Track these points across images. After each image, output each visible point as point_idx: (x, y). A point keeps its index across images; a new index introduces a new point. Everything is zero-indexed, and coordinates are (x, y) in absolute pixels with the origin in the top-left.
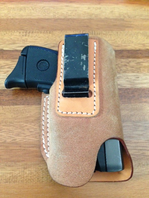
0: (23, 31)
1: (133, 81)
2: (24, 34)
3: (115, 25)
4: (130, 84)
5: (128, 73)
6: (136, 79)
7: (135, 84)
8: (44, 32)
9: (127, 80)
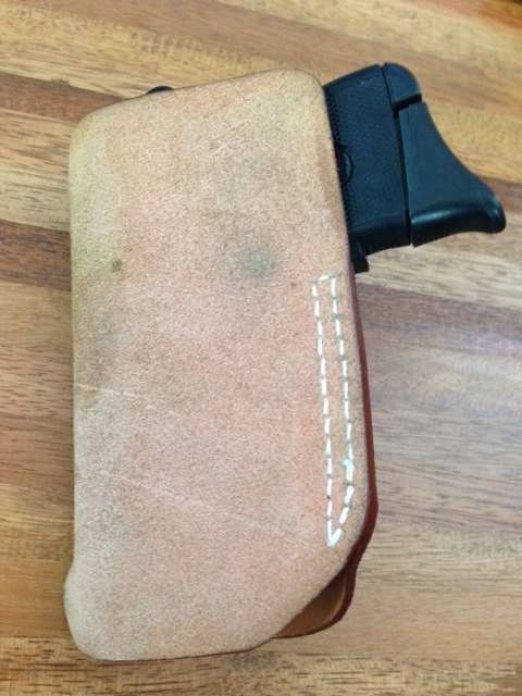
0: (145, 32)
1: (486, 282)
2: (149, 43)
3: (454, 85)
4: (476, 291)
5: (477, 252)
6: (497, 278)
7: (493, 293)
8: (220, 52)
9: (470, 274)
